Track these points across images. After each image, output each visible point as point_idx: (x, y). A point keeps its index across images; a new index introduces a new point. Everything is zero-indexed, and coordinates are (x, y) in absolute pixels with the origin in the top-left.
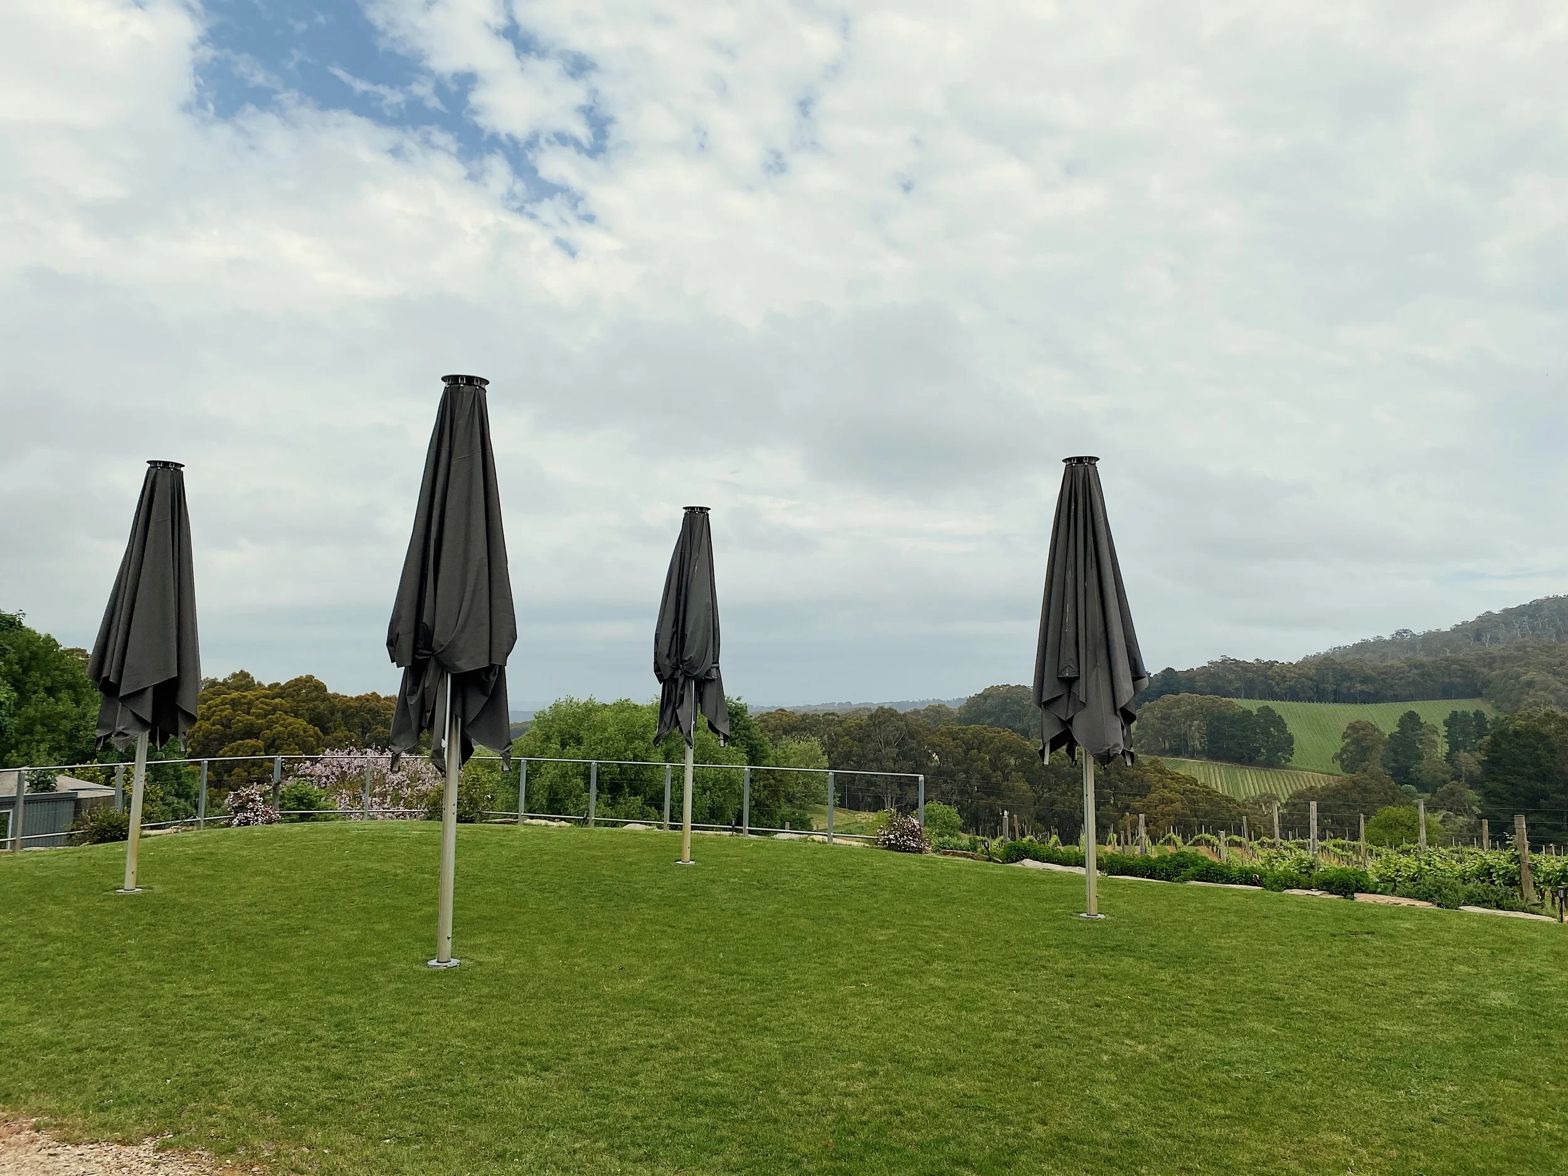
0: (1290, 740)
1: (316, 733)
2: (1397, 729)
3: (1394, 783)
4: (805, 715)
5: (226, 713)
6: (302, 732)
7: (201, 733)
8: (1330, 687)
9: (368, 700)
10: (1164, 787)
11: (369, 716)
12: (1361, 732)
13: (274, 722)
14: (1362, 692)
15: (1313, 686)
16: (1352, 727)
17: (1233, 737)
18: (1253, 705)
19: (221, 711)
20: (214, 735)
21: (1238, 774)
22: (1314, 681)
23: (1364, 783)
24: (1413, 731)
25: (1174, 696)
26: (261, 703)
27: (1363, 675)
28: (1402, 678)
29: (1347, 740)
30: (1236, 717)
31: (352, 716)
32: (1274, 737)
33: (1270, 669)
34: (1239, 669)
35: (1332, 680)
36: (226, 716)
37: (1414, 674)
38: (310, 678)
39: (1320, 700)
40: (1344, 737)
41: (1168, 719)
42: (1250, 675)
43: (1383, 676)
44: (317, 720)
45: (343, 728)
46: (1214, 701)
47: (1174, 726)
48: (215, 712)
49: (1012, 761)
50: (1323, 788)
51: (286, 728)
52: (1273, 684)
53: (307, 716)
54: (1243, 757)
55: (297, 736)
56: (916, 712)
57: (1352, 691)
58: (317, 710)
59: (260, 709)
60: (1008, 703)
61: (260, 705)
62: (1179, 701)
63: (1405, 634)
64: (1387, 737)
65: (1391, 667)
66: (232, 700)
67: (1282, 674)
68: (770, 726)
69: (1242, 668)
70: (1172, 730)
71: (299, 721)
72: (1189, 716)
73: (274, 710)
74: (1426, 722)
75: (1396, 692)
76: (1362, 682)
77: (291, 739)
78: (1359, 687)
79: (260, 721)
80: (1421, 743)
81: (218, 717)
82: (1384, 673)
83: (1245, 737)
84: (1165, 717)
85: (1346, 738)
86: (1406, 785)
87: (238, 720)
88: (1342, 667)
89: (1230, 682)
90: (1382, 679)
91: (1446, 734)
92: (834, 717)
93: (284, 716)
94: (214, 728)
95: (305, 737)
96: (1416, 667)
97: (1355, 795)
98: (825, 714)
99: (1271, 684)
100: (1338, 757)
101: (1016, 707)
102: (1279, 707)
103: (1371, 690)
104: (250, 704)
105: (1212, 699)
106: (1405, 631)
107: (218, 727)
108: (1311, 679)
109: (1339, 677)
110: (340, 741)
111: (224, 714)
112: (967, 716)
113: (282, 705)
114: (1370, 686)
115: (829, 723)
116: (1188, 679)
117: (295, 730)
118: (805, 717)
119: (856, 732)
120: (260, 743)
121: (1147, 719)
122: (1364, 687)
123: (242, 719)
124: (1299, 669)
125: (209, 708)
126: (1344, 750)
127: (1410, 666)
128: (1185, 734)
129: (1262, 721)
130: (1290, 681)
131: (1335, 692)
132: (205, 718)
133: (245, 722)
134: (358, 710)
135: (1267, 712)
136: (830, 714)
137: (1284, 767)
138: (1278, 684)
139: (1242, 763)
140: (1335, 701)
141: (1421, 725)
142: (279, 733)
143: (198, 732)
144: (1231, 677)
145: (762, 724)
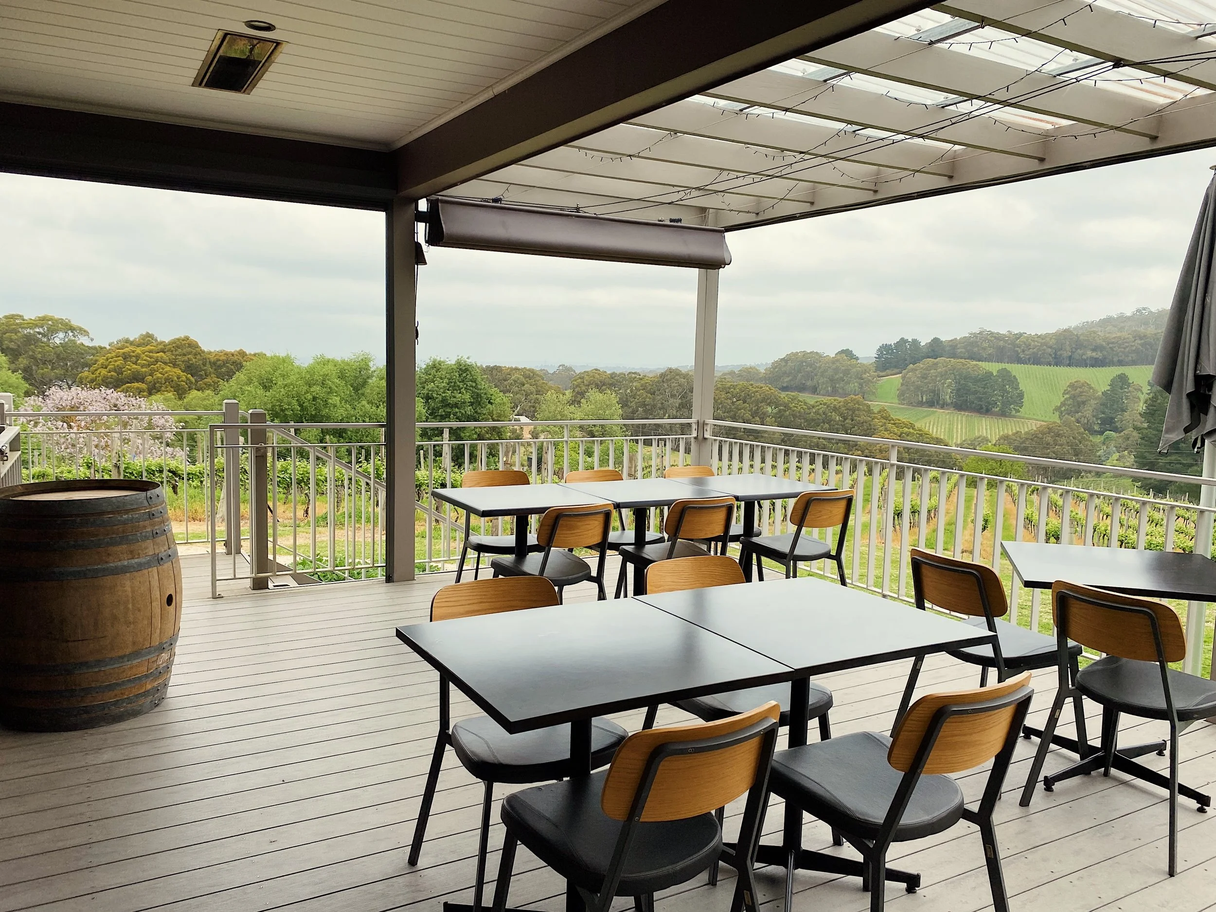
0: (1021, 396)
1: (188, 379)
2: (1109, 388)
3: (1083, 430)
4: (614, 373)
5: (118, 363)
6: (176, 378)
7: (100, 378)
8: (1066, 354)
9: (233, 355)
10: (886, 430)
11: (233, 367)
12: (1079, 389)
13: (154, 370)
14: (1091, 358)
15: (1052, 353)
16: (1072, 386)
17: (975, 392)
18: (994, 368)
19: (116, 361)
20: (109, 380)
21: (976, 421)
22: (1054, 348)
23: (1057, 429)
24: (1121, 389)
25: (933, 360)
26: (147, 356)
27: (1094, 344)
28: (1127, 347)
29: (1067, 396)
30: (980, 376)
31: (220, 367)
32: (1008, 392)
33: (1018, 338)
34: (993, 338)
35: (1068, 348)
36: (118, 366)
37: (1138, 344)
38: (187, 338)
39: (1057, 364)
40: (1064, 394)
41: (926, 378)
42: (1001, 343)
43: (1111, 345)
44: (190, 369)
45: (213, 375)
46: (963, 365)
47: (930, 384)
48: (111, 362)
49: (769, 409)
50: (1026, 433)
51: (164, 375)
52: (1019, 351)
53: (183, 367)
54: (982, 408)
55: (172, 381)
56: (732, 373)
57: (1084, 357)
58: (191, 362)
59: (145, 360)
60: (803, 366)
61: (145, 358)
62: (936, 364)
63: (1144, 311)
64: (1100, 393)
65: (1120, 337)
66: (124, 353)
67: (1027, 343)
68: (585, 382)
69: (995, 337)
70: (928, 387)
71: (175, 370)
72: (944, 376)
73: (157, 361)
74: (1133, 383)
75: (1120, 358)
76: (1093, 350)
77: (167, 383)
78: (1089, 353)
79: (144, 370)
80: (1127, 399)
81: (112, 366)
82: (1113, 343)
83: (985, 393)
84: (924, 377)
85: (1065, 394)
86: (1108, 432)
87: (127, 368)
88: (1078, 338)
89: (984, 349)
90: (1110, 348)
91: (1149, 391)
92: (636, 375)
93: (163, 366)
94: (109, 374)
95: (178, 381)
96: (1141, 339)
97: (1049, 439)
98: (630, 373)
99: (1017, 351)
100: (1057, 409)
101: (809, 369)
102: (1016, 370)
103: (1100, 356)
104: (138, 357)
105: (962, 363)
106: (1144, 309)
107: (112, 373)
108: (1051, 347)
109: (1074, 346)
110: (209, 385)
111: (116, 364)
112: (770, 375)
113: (162, 357)
114: (1099, 353)
115: (632, 380)
116: (951, 346)
117: (170, 377)
118: (613, 376)
119: (650, 387)
120: (144, 386)
121: (910, 378)
122: (1094, 354)
123: (131, 367)
124: (1043, 339)
125: (107, 359)
126: (1063, 404)
127: (1135, 337)
128: (939, 390)
129: (1000, 380)
130: (1033, 349)
131: (1070, 358)
132: (104, 367)
133: (133, 370)
134: (225, 363)
135: (1005, 373)
136: (633, 373)
137: (1014, 417)
138: (1023, 351)
139: (981, 413)
140: (1069, 365)
141: (1129, 385)
142: (158, 378)
143: (99, 377)
144: (985, 345)
145: (580, 380)
